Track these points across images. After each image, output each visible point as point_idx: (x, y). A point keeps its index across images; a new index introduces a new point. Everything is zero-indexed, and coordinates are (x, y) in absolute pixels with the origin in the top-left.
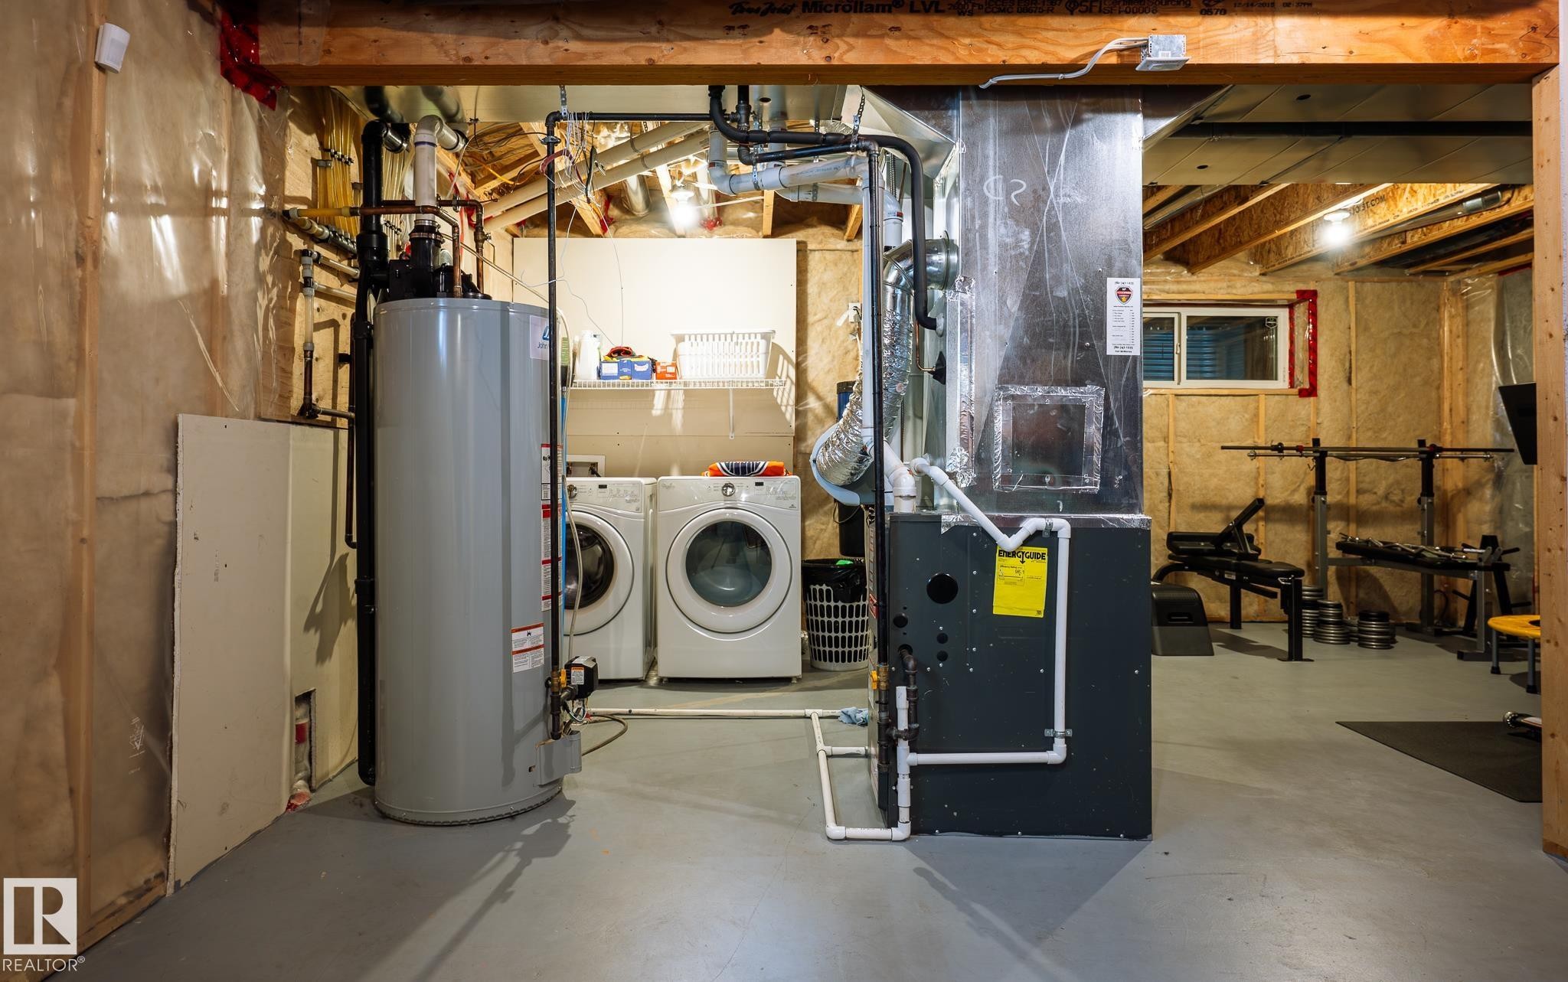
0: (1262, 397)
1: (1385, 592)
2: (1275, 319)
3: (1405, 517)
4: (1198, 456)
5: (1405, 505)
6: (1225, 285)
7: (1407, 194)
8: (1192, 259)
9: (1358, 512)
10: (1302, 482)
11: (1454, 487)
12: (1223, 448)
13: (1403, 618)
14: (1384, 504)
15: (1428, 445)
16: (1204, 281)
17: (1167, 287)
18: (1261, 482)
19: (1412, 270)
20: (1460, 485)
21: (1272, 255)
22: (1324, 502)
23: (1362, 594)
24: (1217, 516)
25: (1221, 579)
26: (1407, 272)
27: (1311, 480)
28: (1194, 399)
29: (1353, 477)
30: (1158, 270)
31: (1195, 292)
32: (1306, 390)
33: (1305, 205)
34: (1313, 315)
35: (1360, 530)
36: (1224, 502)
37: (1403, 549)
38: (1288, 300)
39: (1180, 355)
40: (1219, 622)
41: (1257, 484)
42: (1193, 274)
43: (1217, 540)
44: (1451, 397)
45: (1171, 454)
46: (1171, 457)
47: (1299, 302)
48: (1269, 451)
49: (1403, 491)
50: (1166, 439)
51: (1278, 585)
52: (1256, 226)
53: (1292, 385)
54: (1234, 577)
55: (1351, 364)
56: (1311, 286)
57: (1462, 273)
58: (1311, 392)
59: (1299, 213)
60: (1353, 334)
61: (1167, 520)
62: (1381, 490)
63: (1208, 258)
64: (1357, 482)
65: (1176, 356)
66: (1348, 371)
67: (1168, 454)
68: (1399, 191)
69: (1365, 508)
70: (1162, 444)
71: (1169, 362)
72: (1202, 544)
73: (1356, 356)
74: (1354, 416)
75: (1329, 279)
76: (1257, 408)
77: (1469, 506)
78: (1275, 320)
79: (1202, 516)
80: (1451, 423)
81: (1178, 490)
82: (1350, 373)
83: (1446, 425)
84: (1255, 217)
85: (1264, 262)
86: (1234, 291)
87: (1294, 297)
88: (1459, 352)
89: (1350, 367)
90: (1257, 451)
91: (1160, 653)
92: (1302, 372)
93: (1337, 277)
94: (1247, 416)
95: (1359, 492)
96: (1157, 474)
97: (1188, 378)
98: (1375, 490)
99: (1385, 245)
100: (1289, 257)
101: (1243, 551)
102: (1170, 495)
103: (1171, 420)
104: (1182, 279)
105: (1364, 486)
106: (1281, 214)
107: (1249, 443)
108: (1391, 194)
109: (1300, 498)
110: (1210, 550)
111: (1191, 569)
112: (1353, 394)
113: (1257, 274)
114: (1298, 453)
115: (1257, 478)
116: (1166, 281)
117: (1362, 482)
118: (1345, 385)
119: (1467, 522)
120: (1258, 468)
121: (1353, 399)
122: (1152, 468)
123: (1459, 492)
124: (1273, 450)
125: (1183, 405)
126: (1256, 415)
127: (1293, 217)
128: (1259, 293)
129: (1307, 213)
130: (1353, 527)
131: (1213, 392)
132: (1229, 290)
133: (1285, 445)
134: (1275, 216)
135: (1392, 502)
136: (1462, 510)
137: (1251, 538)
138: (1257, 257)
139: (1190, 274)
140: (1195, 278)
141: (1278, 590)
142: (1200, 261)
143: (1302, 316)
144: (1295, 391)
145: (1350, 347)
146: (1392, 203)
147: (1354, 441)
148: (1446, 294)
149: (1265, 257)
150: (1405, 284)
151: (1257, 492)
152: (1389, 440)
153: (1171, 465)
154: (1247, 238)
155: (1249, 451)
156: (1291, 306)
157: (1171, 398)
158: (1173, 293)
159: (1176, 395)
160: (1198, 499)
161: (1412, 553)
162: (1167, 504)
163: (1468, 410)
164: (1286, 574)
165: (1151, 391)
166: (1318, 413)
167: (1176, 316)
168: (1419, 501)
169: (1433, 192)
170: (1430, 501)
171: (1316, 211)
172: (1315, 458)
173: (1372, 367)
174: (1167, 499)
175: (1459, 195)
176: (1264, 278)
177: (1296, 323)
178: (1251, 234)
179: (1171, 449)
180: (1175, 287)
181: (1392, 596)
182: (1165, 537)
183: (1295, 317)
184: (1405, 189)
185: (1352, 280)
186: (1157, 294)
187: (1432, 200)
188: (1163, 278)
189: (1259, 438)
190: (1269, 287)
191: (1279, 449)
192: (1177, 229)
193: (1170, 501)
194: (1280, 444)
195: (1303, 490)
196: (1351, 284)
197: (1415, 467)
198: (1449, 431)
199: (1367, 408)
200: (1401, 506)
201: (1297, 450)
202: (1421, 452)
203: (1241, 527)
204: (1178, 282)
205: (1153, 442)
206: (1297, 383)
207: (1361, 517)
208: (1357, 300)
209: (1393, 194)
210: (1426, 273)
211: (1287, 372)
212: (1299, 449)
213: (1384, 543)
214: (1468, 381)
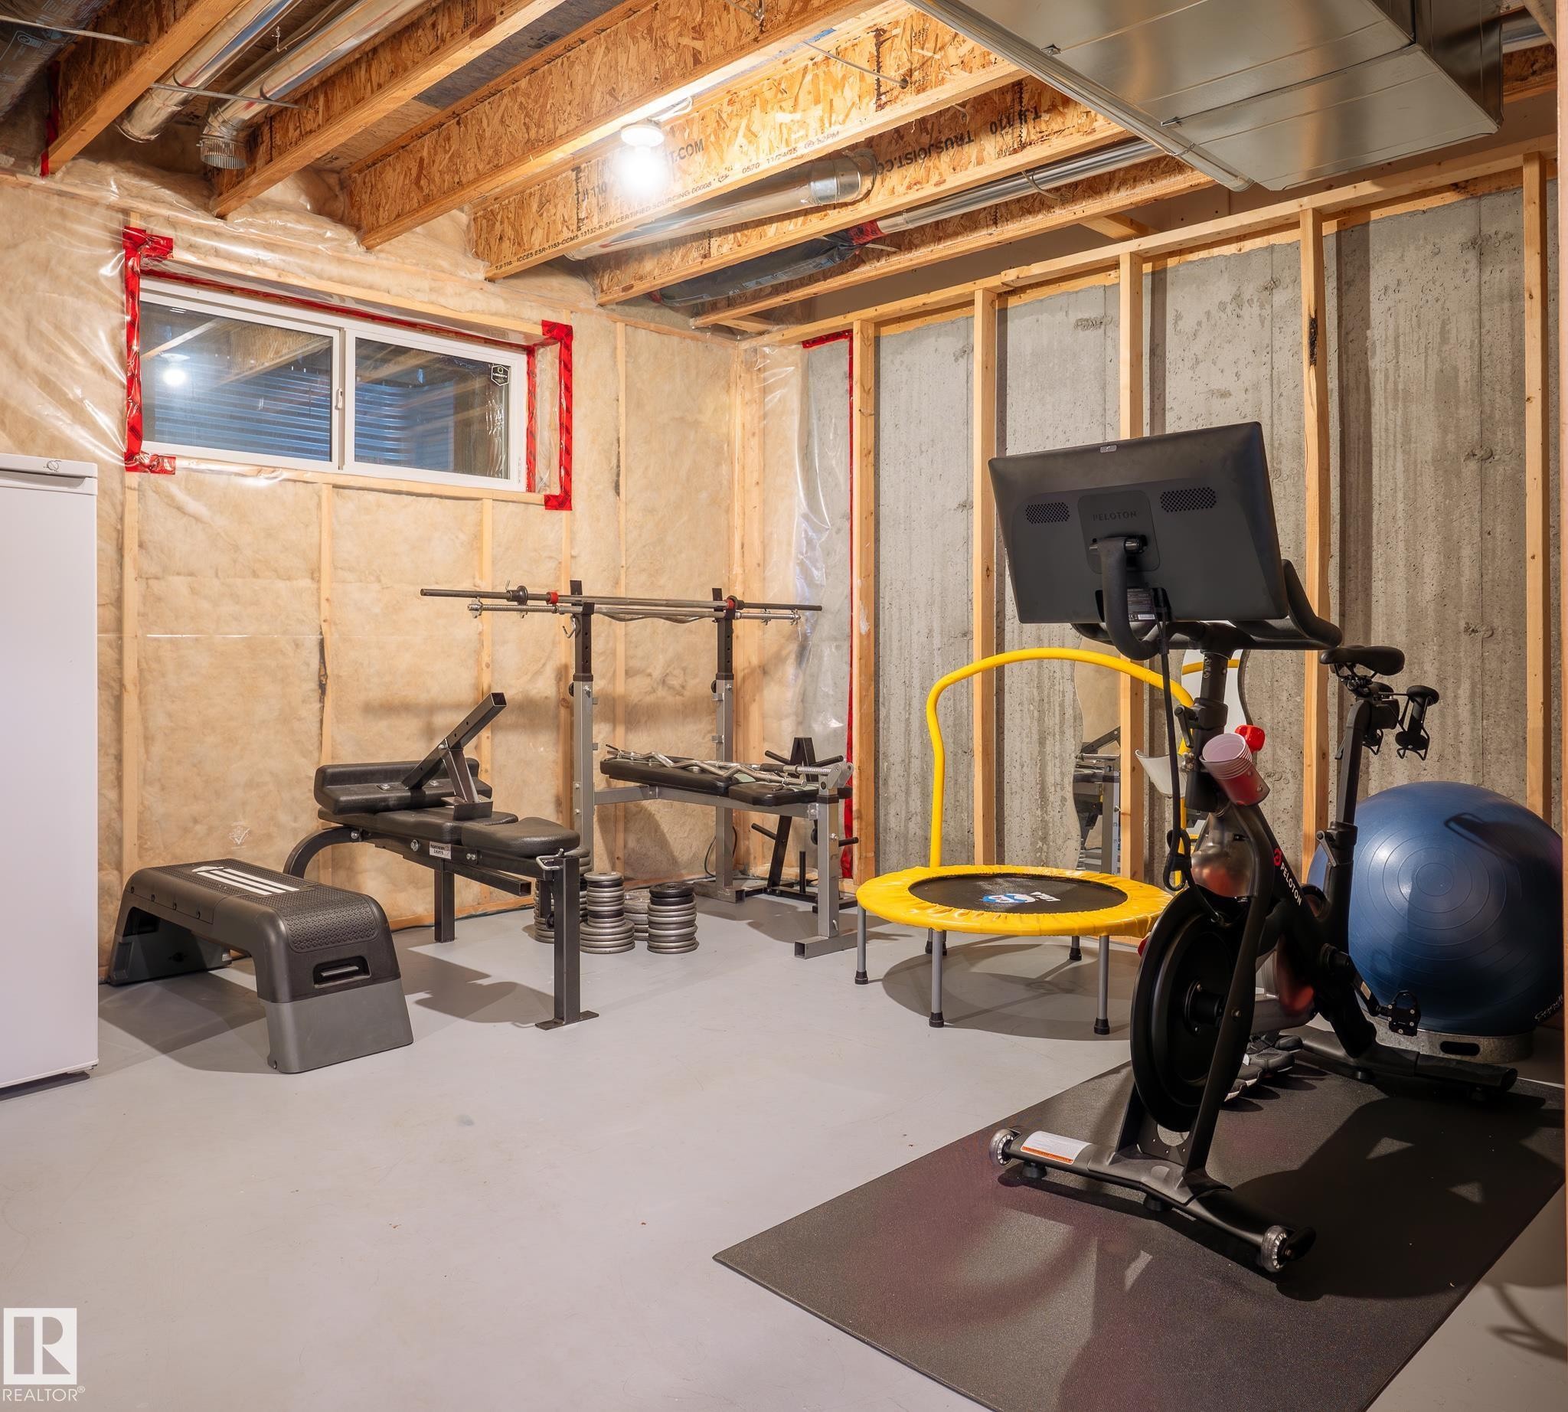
0: (488, 503)
1: (663, 835)
2: (506, 370)
3: (689, 710)
4: (377, 610)
5: (687, 693)
6: (425, 285)
7: (741, 139)
8: (367, 220)
9: (627, 706)
10: (549, 658)
11: (747, 665)
12: (424, 593)
13: (683, 872)
14: (661, 692)
15: (725, 597)
16: (389, 269)
17: (318, 266)
18: (486, 659)
19: (700, 321)
20: (755, 661)
21: (506, 244)
22: (589, 693)
23: (632, 844)
24: (411, 725)
25: (422, 857)
26: (693, 322)
27: (566, 653)
28: (371, 497)
29: (621, 648)
30: (300, 227)
31: (371, 287)
32: (555, 497)
33: (586, 107)
34: (566, 367)
35: (631, 736)
36: (423, 698)
37: (703, 771)
38: (527, 336)
39: (343, 411)
40: (413, 927)
41: (478, 662)
42: (369, 249)
43: (418, 776)
44: (744, 526)
45: (324, 603)
46: (325, 614)
47: (543, 344)
48: (504, 602)
49: (684, 670)
50: (315, 574)
51: (536, 871)
52: (490, 152)
53: (530, 487)
54: (447, 854)
55: (619, 461)
56: (564, 320)
57: (760, 338)
58: (560, 502)
59: (574, 122)
60: (622, 410)
61: (316, 740)
62: (657, 673)
63: (398, 216)
64: (626, 657)
65: (336, 414)
66: (615, 470)
67: (319, 605)
68: (728, 133)
69: (636, 700)
70: (306, 583)
71: (324, 424)
72: (386, 786)
73: (626, 445)
74: (623, 548)
75: (590, 312)
76: (480, 523)
77: (766, 692)
78: (506, 373)
79: (383, 725)
80: (743, 566)
81: (339, 677)
82: (618, 475)
83: (737, 570)
84: (488, 134)
85: (493, 257)
86: (442, 301)
87: (538, 331)
88: (753, 457)
89: (618, 466)
90: (486, 602)
91: (295, 1066)
92: (549, 466)
93: (600, 310)
94: (462, 536)
95: (629, 673)
96: (297, 645)
97: (358, 458)
98: (649, 671)
99: (677, 260)
100: (537, 248)
101: (465, 800)
102: (322, 687)
103: (325, 536)
104: (347, 256)
105: (636, 664)
106: (539, 126)
107: (465, 586)
108: (712, 138)
109: (545, 687)
110: (400, 798)
111: (365, 836)
112: (622, 512)
113: (481, 276)
114: (551, 607)
115: (478, 652)
116: (315, 253)
117: (632, 658)
118: (612, 493)
119: (763, 716)
120: (480, 634)
121: (623, 521)
122: (285, 633)
123: (752, 672)
124: (508, 599)
125: (349, 505)
126: (478, 536)
127: (562, 130)
128: (483, 313)
129: (588, 120)
130: (620, 730)
131: (404, 487)
132: (434, 297)
133: (530, 591)
134: (528, 129)
135: (671, 688)
136: (757, 698)
137: (475, 767)
138: (481, 249)
139: (362, 249)
140: (371, 258)
141: (533, 880)
142: (381, 222)
143: (549, 368)
144: (539, 497)
145: (618, 431)
146: (714, 154)
147: (623, 589)
148: (737, 367)
149: (495, 249)
150: (688, 341)
151: (478, 678)
152: (668, 589)
153: (325, 627)
154: (472, 176)
155: (469, 600)
156: (530, 351)
157: (326, 492)
158: (330, 279)
159: (335, 486)
160: (376, 693)
161: (719, 778)
162: (318, 705)
163: (765, 546)
164: (550, 848)
165: (286, 475)
166: (572, 540)
167: (335, 335)
168: (714, 688)
169: (785, 136)
170: (728, 686)
171: (608, 114)
172: (575, 615)
173: (647, 468)
174: (316, 695)
175: (830, 141)
176: (489, 286)
177: (538, 380)
178: (480, 167)
179: (325, 594)
180: (334, 269)
181: (670, 838)
182: (313, 774)
183: (537, 371)
184: (736, 131)
185: (622, 321)
186: (297, 276)
187: (784, 149)
188: (311, 245)
189: (481, 578)
190: (499, 304)
191: (520, 598)
192: (337, 106)
193: (322, 700)
194: (522, 588)
195: (549, 673)
196: (620, 326)
197: (707, 630)
198: (740, 578)
199: (640, 535)
200: (682, 695)
201: (548, 601)
202: (718, 609)
203: (461, 749)
204: (341, 261)
205: (289, 579)
206: (539, 485)
207: (632, 715)
208: (628, 355)
209: (717, 137)
210: (718, 329)
211: (524, 467)
212: (552, 599)
213: (675, 760)
214: (764, 502)
